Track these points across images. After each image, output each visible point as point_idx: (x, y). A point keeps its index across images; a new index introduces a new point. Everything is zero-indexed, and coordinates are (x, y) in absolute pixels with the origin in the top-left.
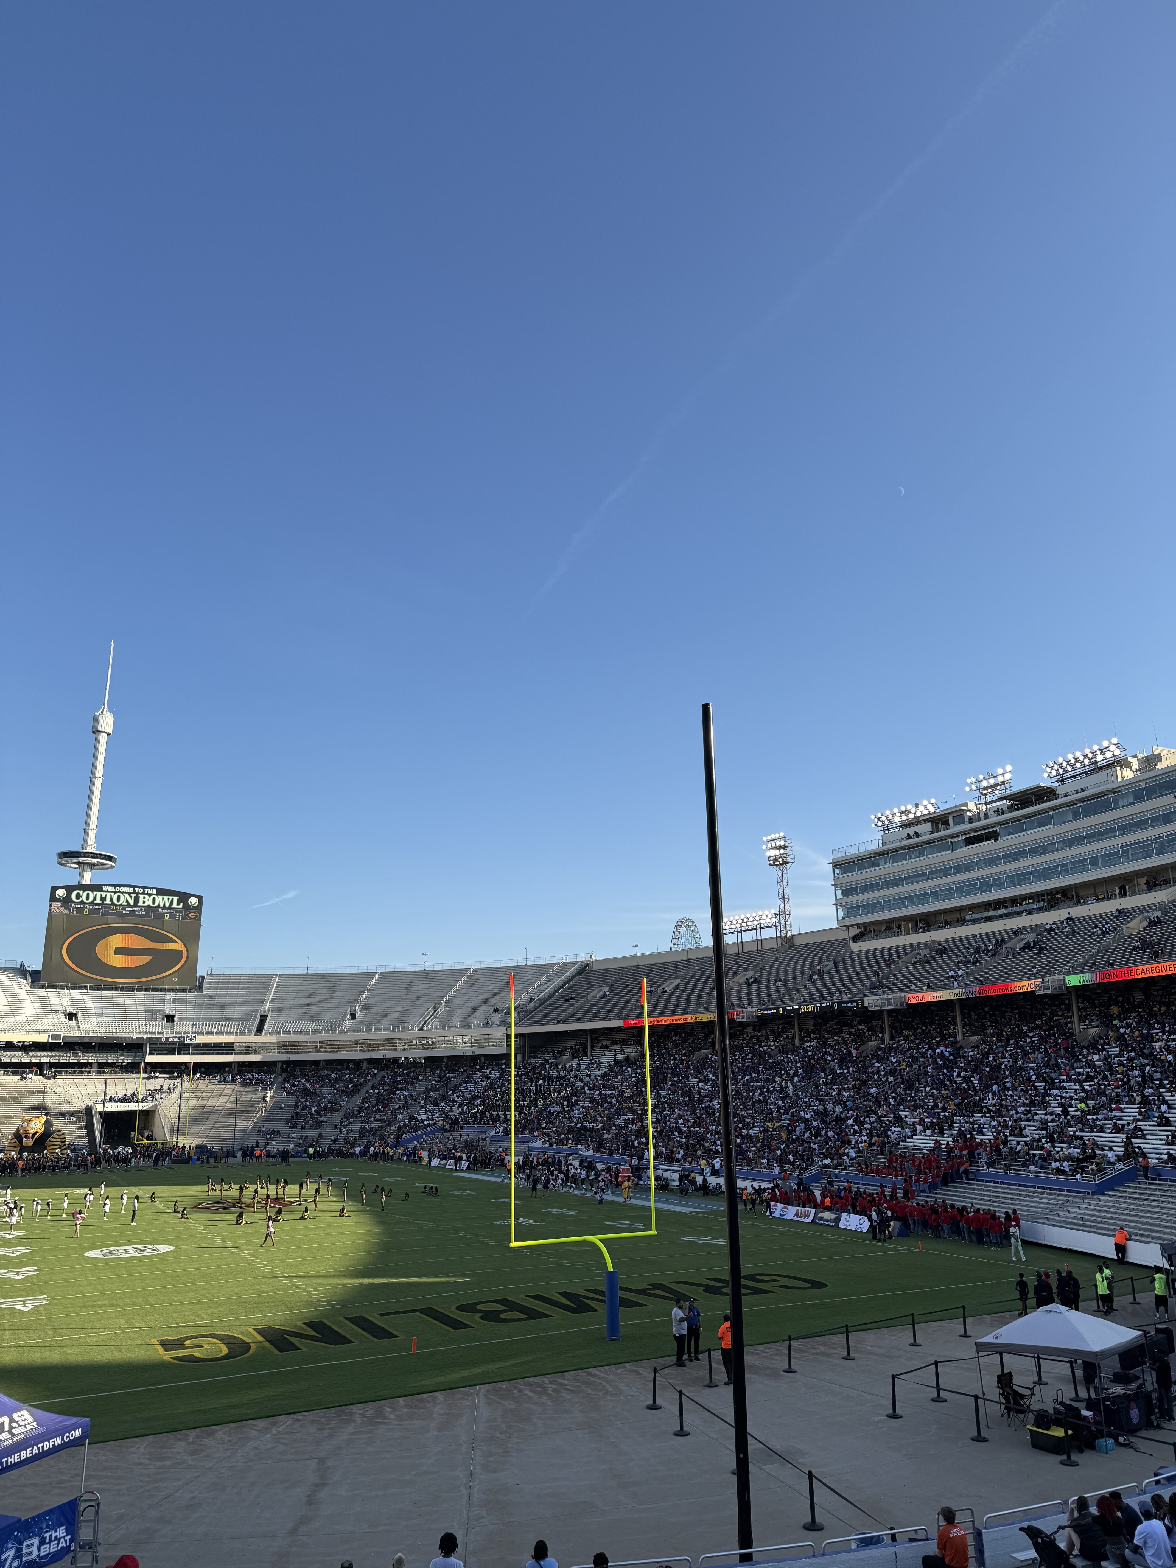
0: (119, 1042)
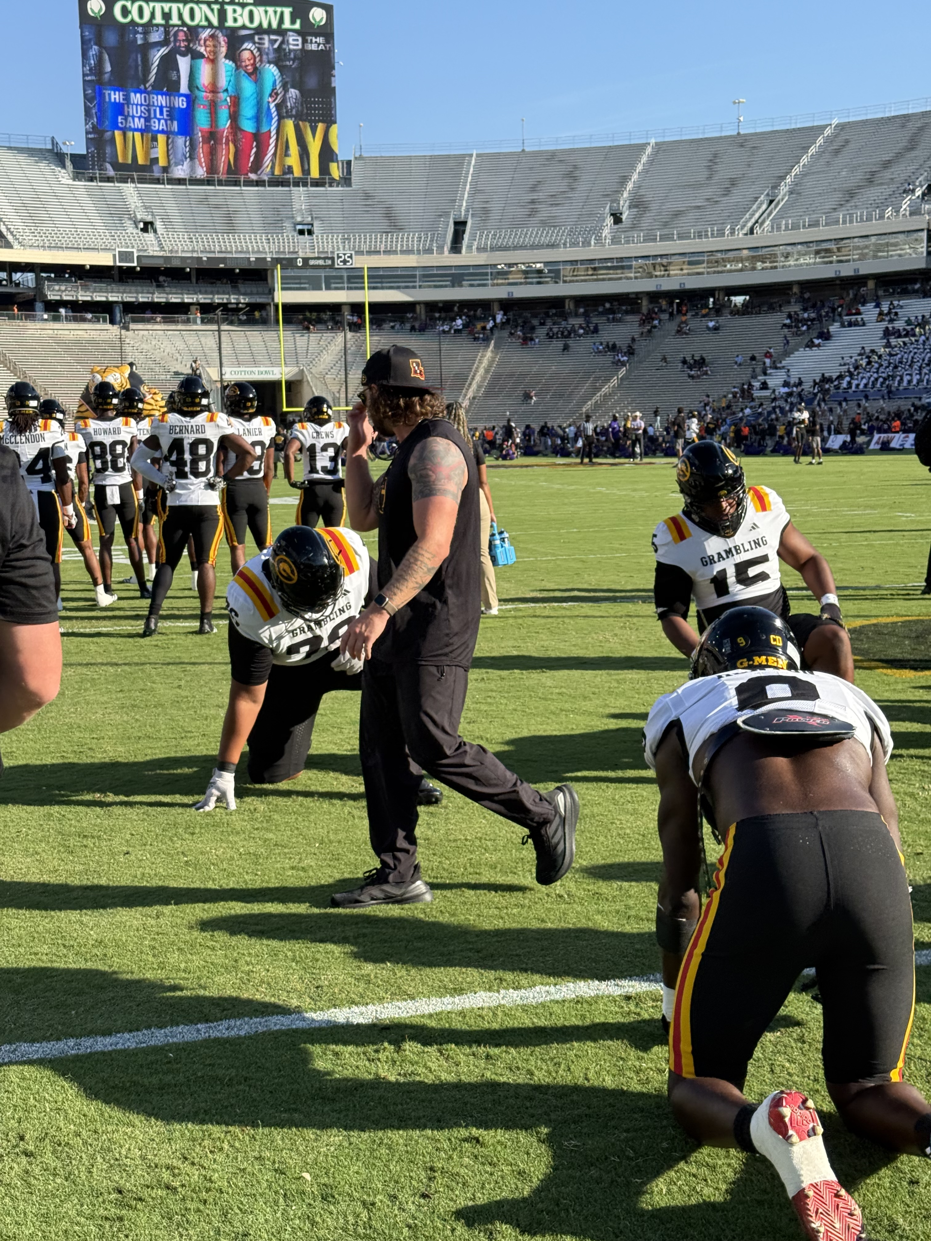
0: (229, 266)
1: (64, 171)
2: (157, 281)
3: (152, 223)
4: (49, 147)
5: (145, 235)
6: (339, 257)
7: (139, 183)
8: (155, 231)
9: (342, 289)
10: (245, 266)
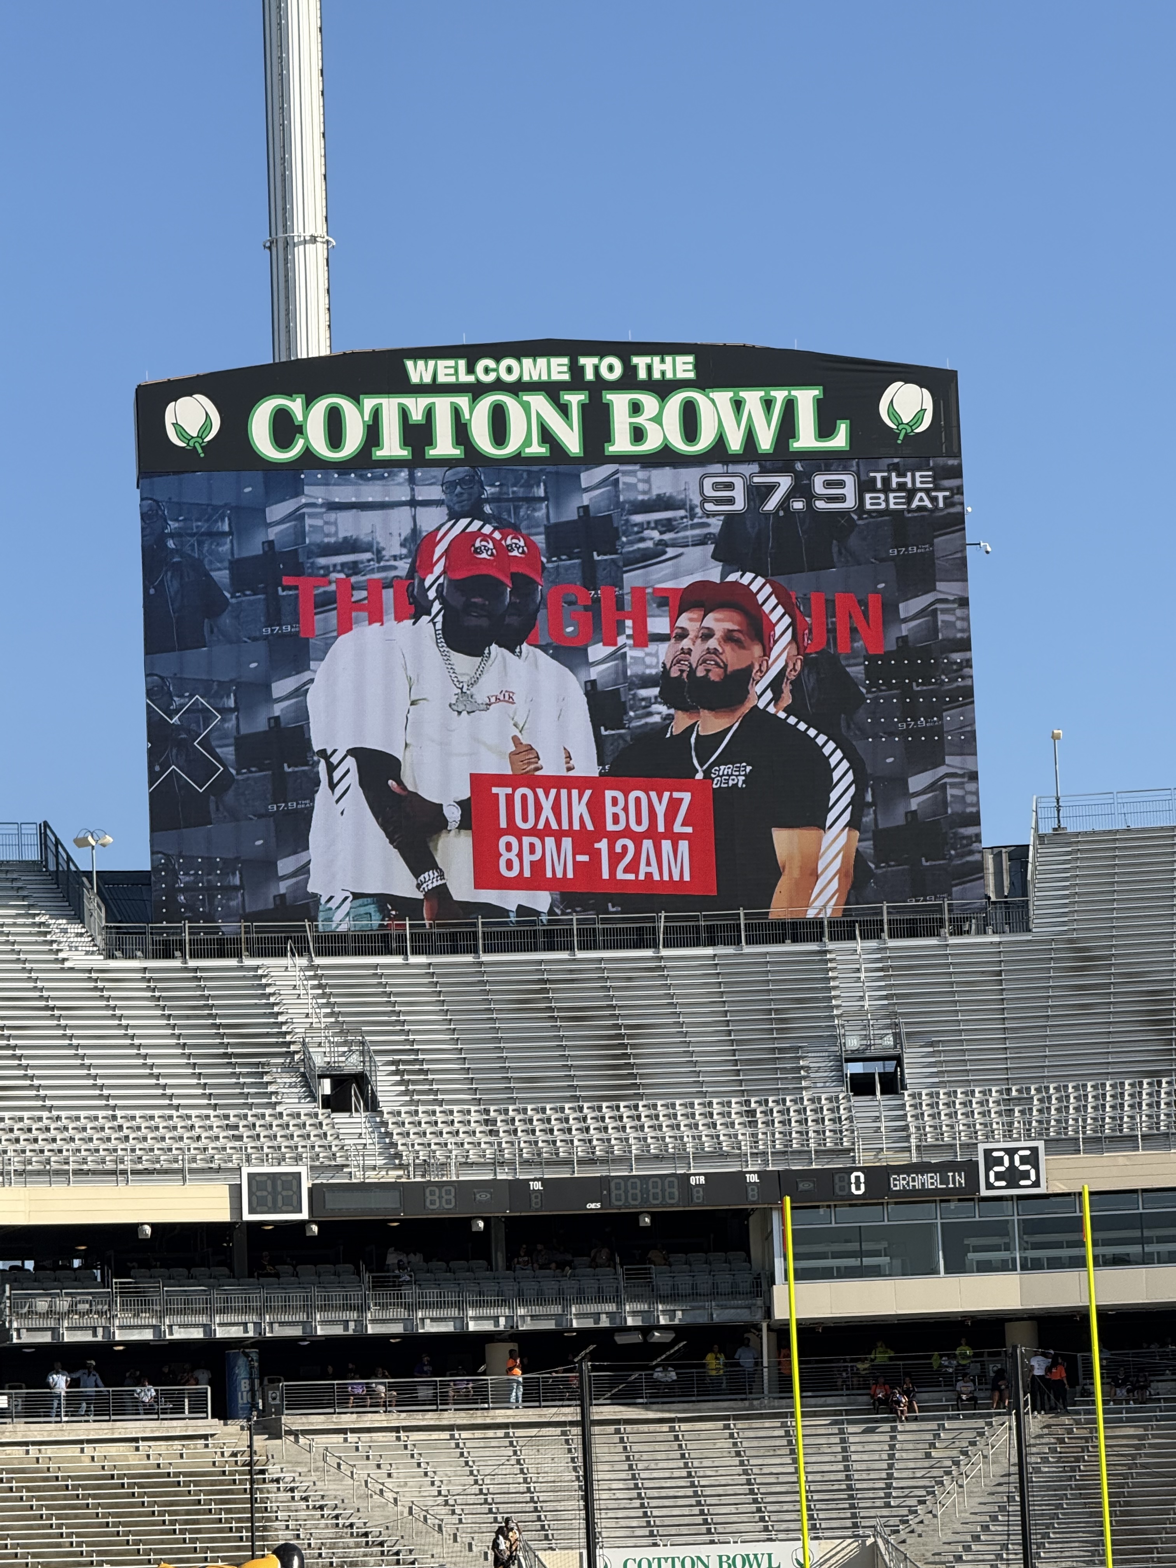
0: (618, 1206)
1: (78, 928)
2: (378, 1265)
3: (361, 1080)
4: (32, 854)
5: (340, 1118)
6: (991, 1161)
7: (320, 953)
8: (372, 1105)
9: (1005, 1267)
10: (674, 1204)
